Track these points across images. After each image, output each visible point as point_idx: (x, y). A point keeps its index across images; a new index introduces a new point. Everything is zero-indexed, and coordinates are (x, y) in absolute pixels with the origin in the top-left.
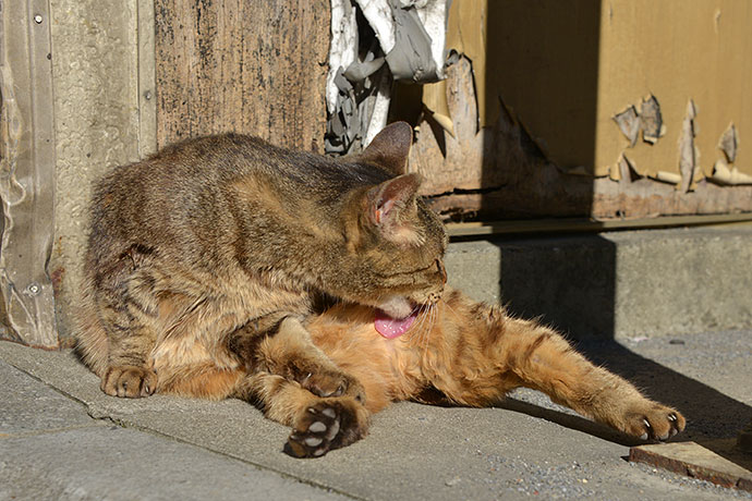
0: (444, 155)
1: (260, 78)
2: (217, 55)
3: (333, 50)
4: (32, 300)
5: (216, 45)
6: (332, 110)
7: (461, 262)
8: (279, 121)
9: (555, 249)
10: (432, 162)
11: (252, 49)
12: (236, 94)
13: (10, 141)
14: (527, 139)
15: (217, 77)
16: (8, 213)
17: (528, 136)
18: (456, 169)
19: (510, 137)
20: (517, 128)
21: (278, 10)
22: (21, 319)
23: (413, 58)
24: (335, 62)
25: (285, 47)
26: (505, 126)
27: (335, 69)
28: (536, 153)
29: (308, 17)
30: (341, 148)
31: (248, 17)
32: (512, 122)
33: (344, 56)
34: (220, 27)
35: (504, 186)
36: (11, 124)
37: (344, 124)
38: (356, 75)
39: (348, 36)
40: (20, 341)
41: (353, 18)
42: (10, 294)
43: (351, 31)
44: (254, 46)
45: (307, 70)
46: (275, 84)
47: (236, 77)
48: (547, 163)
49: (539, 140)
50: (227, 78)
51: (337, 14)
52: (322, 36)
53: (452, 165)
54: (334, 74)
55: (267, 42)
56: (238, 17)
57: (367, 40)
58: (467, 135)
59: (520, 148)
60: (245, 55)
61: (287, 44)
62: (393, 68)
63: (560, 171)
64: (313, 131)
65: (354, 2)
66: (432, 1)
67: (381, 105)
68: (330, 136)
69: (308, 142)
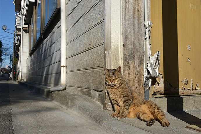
1: (136, 77)
5: (130, 74)
6: (144, 81)
8: (138, 83)
9: (174, 98)
10: (158, 87)
12: (133, 80)
14: (170, 84)
15: (130, 78)
16: (106, 94)
18: (161, 88)
21: (138, 69)
22: (108, 107)
23: (154, 74)
24: (145, 75)
25: (138, 74)
26: (167, 83)
28: (171, 86)
29: (141, 70)
30: (146, 86)
33: (146, 75)
34: (131, 72)
35: (167, 90)
37: (146, 83)
38: (147, 77)
40: (108, 110)
41: (147, 70)
42: (106, 104)
43: (147, 72)
44: (135, 74)
45: (141, 77)
47: (133, 78)
48: (173, 87)
51: (145, 70)
52: (143, 72)
54: (145, 77)
56: (133, 71)
57: (149, 73)
58: (162, 84)
62: (152, 76)
63: (175, 88)
64: (142, 84)
65: (147, 68)
66: (157, 68)
67: (151, 80)
68: (144, 84)
69: (142, 85)
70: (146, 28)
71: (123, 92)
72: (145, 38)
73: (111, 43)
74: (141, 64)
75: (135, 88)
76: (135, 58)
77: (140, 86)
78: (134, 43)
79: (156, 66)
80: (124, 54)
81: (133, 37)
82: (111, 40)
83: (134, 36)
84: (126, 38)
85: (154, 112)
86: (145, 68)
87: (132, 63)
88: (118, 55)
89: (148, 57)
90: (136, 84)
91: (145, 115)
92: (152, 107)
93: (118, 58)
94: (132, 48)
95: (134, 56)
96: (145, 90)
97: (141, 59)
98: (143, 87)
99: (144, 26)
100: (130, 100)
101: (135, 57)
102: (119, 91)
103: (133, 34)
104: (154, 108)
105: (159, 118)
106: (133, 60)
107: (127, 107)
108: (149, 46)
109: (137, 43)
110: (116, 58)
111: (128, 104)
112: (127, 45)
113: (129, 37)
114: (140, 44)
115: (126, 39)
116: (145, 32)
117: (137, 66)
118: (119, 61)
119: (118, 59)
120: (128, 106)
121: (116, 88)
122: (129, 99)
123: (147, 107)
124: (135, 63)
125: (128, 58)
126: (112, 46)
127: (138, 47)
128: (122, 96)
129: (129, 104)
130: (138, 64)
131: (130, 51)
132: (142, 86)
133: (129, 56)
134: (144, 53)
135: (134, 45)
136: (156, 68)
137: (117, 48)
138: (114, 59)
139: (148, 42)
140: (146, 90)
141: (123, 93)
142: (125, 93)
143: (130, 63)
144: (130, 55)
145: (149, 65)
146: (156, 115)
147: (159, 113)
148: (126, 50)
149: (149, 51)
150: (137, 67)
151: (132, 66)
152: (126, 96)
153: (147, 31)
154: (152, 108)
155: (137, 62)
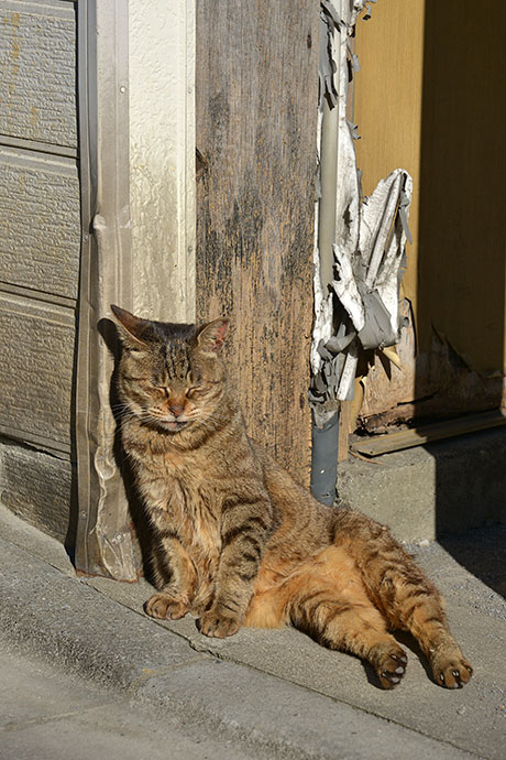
0: (390, 377)
1: (265, 354)
2: (236, 345)
3: (316, 326)
4: (118, 546)
5: (235, 338)
6: (316, 372)
7: (410, 473)
8: (277, 385)
9: (482, 452)
10: (381, 385)
11: (260, 335)
12: (248, 371)
13: (106, 434)
14: (454, 355)
15: (236, 361)
16: (103, 485)
17: (455, 352)
18: (399, 387)
19: (440, 355)
20: (446, 347)
21: (278, 303)
22: (112, 561)
23: (378, 334)
24: (316, 334)
25: (281, 330)
26: (436, 347)
27: (317, 340)
28: (461, 364)
29: (298, 304)
30: (321, 399)
31: (257, 313)
32: (442, 343)
33: (323, 331)
34: (238, 325)
35: (436, 393)
36: (107, 423)
37: (326, 383)
38: (335, 348)
39: (326, 315)
40: (111, 577)
41: (330, 300)
42: (103, 543)
43: (329, 311)
44: (260, 333)
45: (296, 344)
46: (275, 357)
47: (248, 358)
48: (470, 371)
49: (463, 356)
50: (242, 360)
51: (319, 297)
52: (308, 317)
53: (396, 384)
54: (317, 345)
55: (270, 328)
56: (250, 314)
57: (341, 316)
58: (407, 359)
59: (449, 363)
60: (255, 341)
61: (283, 328)
62: (364, 342)
63: (480, 376)
64: (301, 387)
65: (331, 289)
66: (387, 278)
67: (352, 362)
68: (313, 390)
69: (297, 397)
70: (333, 25)
71: (223, 477)
72: (327, 95)
73: (132, 162)
74: (300, 264)
75: (261, 422)
76: (264, 235)
77: (286, 405)
78: (259, 136)
79: (385, 271)
80: (204, 218)
81: (255, 96)
82: (132, 143)
83: (264, 90)
84: (213, 109)
85: (391, 596)
86: (317, 287)
87: (245, 266)
88: (169, 231)
89: (340, 211)
90: (266, 393)
91: (344, 616)
92: (378, 565)
93: (172, 250)
94: (248, 173)
95: (259, 222)
96: (314, 424)
97: (298, 236)
98: (308, 407)
99: (326, 11)
100: (262, 524)
101: (266, 225)
102: (200, 469)
103: (255, 82)
104: (389, 574)
105: (418, 629)
106: (255, 247)
107: (247, 567)
108: (344, 138)
109: (278, 132)
110: (161, 254)
111: (251, 546)
112: (223, 155)
113: (234, 101)
114: (294, 137)
115: (214, 116)
116: (329, 51)
117: (273, 281)
118: (172, 267)
119: (170, 259)
120: (254, 559)
121: (183, 450)
122: (258, 520)
123: (350, 563)
124: (266, 264)
125: (225, 241)
126: (139, 184)
127: (284, 161)
128: (221, 498)
129: (258, 550)
130: (278, 271)
131: (236, 194)
132: (302, 402)
133: (232, 224)
134: (318, 190)
135: (260, 150)
136: (382, 278)
137: (167, 185)
138: (149, 260)
139: (342, 114)
140: (320, 420)
141: (228, 483)
142: (240, 481)
143: (236, 269)
144: (236, 218)
145: (346, 271)
146: (402, 617)
147: (420, 605)
148: (216, 188)
149: (345, 175)
150: (276, 286)
151: (248, 287)
152: (243, 501)
153: (340, 41)
154: (376, 573)
155: (273, 257)
